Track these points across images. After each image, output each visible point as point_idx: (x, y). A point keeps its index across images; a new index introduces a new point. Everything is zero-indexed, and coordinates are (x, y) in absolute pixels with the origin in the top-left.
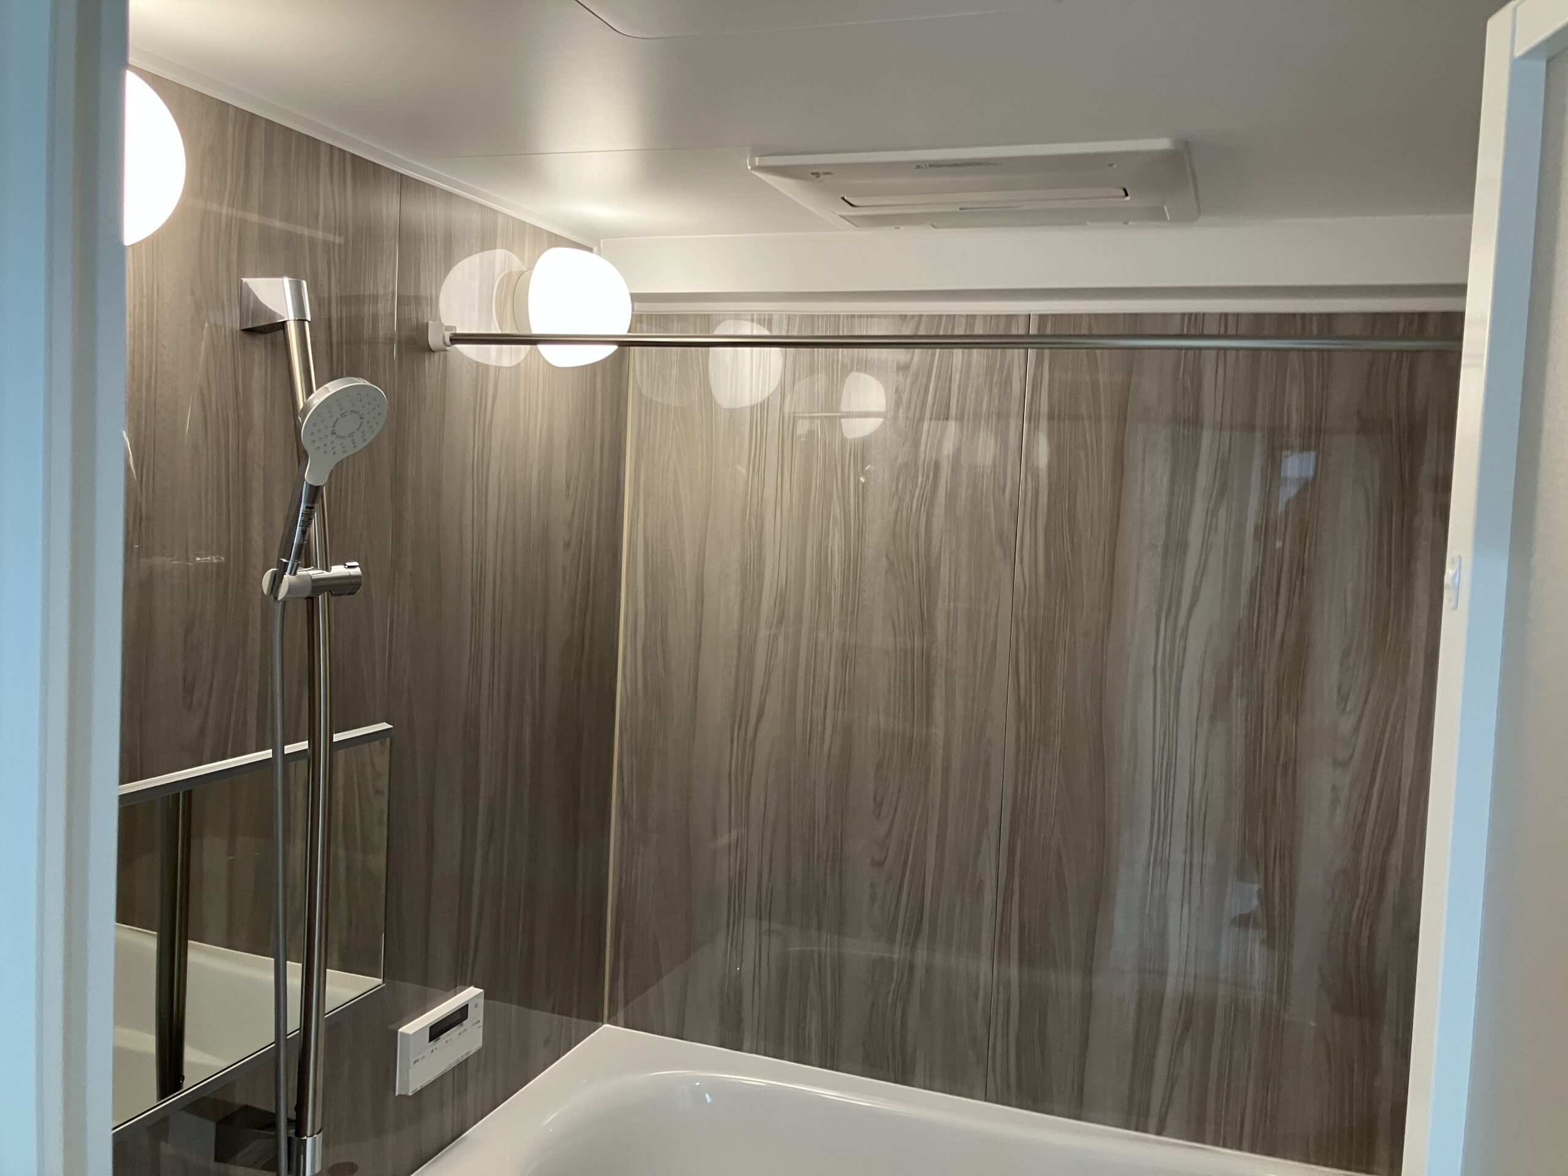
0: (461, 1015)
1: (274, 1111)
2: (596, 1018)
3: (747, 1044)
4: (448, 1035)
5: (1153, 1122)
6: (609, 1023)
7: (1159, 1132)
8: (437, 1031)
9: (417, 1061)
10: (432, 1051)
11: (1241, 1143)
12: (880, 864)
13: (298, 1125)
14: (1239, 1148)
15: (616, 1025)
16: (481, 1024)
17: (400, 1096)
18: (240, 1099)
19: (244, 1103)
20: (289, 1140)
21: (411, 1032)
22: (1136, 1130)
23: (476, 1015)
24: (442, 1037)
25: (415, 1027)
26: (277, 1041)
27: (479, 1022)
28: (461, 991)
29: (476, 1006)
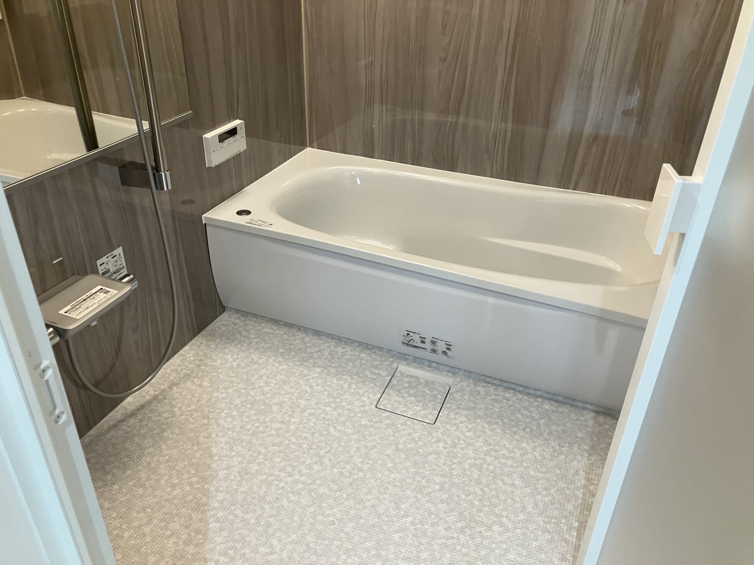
0: (233, 132)
1: (144, 163)
2: (303, 145)
3: (376, 155)
4: (229, 141)
5: (572, 185)
6: (310, 147)
7: (574, 189)
8: (222, 138)
9: (214, 151)
10: (221, 148)
11: (614, 192)
12: (445, 60)
13: (157, 169)
14: (613, 195)
15: (313, 148)
16: (245, 137)
17: (208, 167)
18: (128, 158)
19: (131, 160)
20: (154, 174)
21: (209, 137)
22: (563, 188)
23: (242, 133)
24: (225, 141)
25: (211, 135)
26: (139, 132)
27: (243, 136)
28: (232, 121)
29: (241, 128)
